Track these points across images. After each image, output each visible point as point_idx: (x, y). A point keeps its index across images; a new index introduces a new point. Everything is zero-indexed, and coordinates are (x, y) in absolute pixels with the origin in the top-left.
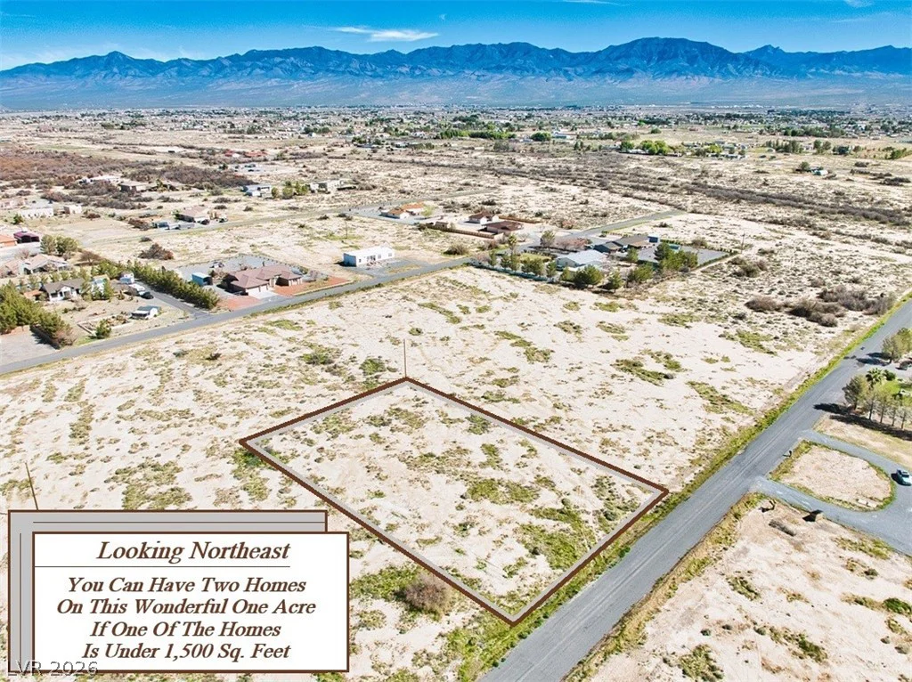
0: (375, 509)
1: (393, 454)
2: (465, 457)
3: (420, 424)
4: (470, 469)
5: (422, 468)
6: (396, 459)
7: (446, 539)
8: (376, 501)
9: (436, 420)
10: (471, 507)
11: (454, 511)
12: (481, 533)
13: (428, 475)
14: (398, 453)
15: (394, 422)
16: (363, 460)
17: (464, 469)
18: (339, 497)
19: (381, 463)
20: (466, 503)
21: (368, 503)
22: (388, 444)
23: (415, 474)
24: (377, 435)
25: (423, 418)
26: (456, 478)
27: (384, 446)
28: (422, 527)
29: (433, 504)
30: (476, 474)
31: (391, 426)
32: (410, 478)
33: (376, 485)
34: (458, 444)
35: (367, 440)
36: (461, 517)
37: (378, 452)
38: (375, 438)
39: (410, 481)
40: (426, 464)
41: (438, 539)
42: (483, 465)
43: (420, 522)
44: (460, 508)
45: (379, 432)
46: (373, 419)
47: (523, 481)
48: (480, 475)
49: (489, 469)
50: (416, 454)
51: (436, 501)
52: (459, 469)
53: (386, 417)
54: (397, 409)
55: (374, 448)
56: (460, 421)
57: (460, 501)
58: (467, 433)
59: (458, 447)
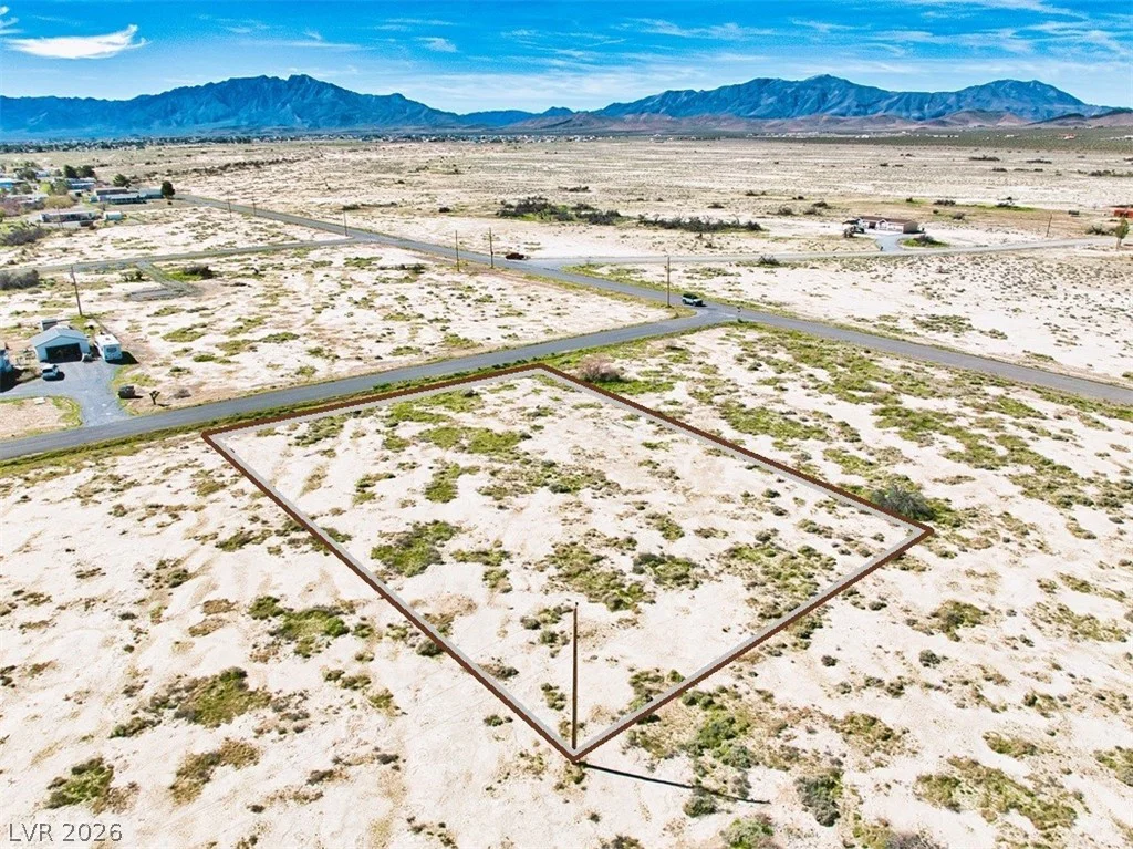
0: (656, 433)
1: (629, 495)
2: (496, 481)
3: (562, 555)
4: (497, 466)
5: (579, 472)
6: (624, 487)
7: (568, 408)
8: (655, 440)
9: (518, 561)
10: (521, 426)
11: (546, 426)
12: (525, 409)
13: (572, 463)
14: (620, 496)
15: (625, 563)
16: (687, 490)
17: (508, 467)
19: (653, 482)
20: (527, 430)
21: (667, 438)
22: (641, 513)
23: (593, 465)
24: (667, 536)
25: (552, 571)
26: (528, 457)
27: (649, 510)
28: (592, 416)
29: (573, 433)
30: (491, 460)
31: (636, 554)
32: (602, 461)
33: (657, 456)
34: (496, 503)
35: (688, 526)
36: (540, 421)
37: (660, 500)
38: (670, 530)
39: (602, 457)
40: (571, 477)
41: (576, 408)
42: (473, 470)
43: (595, 420)
44: (536, 428)
45: (664, 542)
46: (680, 579)
48: (487, 458)
49: (463, 465)
50: (585, 494)
51: (568, 435)
52: (517, 468)
53: (647, 580)
54: (618, 605)
55: (671, 509)
56: (463, 558)
57: (535, 435)
58: (465, 526)
59: (500, 499)
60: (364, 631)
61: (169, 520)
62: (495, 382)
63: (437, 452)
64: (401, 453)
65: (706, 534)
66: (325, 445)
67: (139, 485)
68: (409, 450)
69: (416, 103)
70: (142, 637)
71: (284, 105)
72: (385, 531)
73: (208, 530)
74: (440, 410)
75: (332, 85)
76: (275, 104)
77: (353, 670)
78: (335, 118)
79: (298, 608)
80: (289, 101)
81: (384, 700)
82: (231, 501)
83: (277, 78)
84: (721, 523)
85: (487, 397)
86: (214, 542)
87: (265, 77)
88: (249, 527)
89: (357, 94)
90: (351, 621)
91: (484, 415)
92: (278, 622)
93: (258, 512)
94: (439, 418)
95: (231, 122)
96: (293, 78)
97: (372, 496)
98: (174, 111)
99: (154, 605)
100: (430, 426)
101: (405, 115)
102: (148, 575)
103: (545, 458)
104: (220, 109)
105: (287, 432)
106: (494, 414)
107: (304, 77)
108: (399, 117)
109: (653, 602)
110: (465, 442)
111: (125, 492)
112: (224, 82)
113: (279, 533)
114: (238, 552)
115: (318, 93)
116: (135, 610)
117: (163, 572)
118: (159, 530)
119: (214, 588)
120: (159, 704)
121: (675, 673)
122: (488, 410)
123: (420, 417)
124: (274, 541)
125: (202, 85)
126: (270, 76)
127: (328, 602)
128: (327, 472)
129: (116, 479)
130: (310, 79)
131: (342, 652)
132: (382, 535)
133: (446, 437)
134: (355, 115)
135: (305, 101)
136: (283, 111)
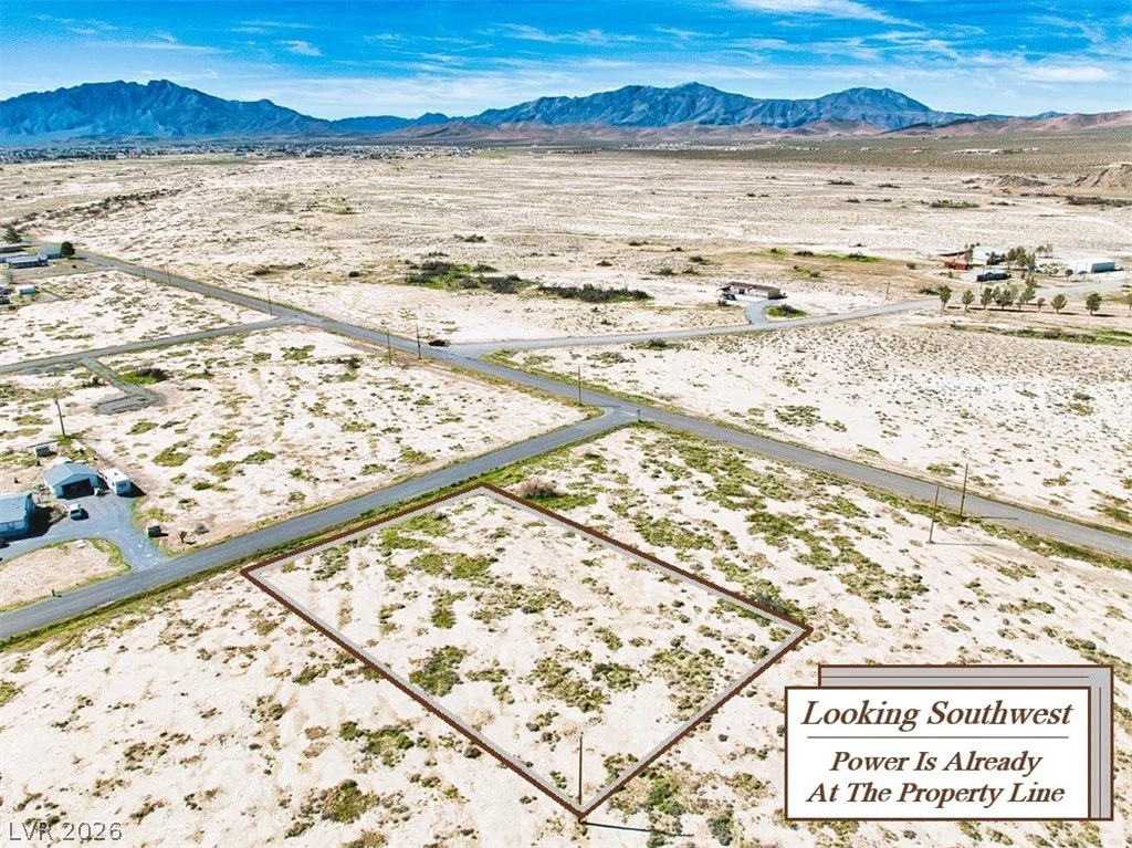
0: (590, 550)
1: (580, 612)
2: (482, 606)
3: (543, 669)
4: (479, 590)
5: (540, 593)
6: (576, 604)
7: (519, 527)
8: (590, 557)
9: (514, 677)
10: (489, 551)
11: (508, 548)
12: (486, 530)
13: (534, 584)
14: (573, 613)
15: (586, 672)
16: (619, 604)
17: (487, 591)
18: (632, 561)
19: (594, 599)
20: (494, 554)
21: (598, 554)
22: (590, 628)
23: (549, 584)
24: (611, 647)
25: (538, 683)
26: (499, 580)
27: (597, 625)
28: (540, 535)
29: (528, 554)
30: (473, 585)
31: (592, 664)
32: (554, 580)
33: (594, 573)
34: (487, 627)
35: (625, 637)
36: (501, 543)
37: (603, 616)
38: (613, 642)
39: (554, 576)
40: (535, 598)
41: (526, 527)
42: (462, 596)
43: (542, 539)
44: (500, 550)
45: (609, 652)
46: (625, 682)
47: (419, 577)
48: (469, 584)
49: (454, 591)
50: (548, 613)
51: (525, 556)
52: (494, 591)
53: (602, 684)
54: (587, 708)
55: (610, 622)
56: (474, 677)
57: (499, 557)
58: (469, 650)
59: (488, 622)
60: (423, 742)
61: (248, 660)
62: (455, 503)
63: (430, 580)
64: (403, 582)
65: (637, 643)
66: (340, 577)
67: (207, 628)
68: (408, 578)
69: (286, 109)
70: (272, 762)
71: (144, 112)
72: (413, 658)
73: (281, 667)
74: (418, 535)
75: (196, 92)
76: (134, 110)
77: (427, 773)
78: (201, 124)
79: (373, 731)
80: (150, 107)
81: (452, 793)
82: (288, 639)
83: (135, 83)
84: (647, 633)
85: (453, 519)
86: (290, 678)
87: (121, 82)
88: (312, 662)
89: (223, 100)
90: (413, 736)
91: (457, 539)
92: (363, 741)
93: (313, 648)
94: (421, 545)
95: (87, 129)
96: (152, 83)
97: (393, 627)
98: (23, 118)
99: (269, 736)
100: (417, 553)
101: (276, 122)
102: (253, 711)
103: (513, 581)
104: (75, 116)
105: (306, 567)
106: (463, 537)
107: (164, 82)
108: (268, 124)
109: (609, 703)
110: (449, 568)
111: (201, 635)
112: (76, 87)
113: (337, 666)
114: (311, 685)
115: (181, 99)
116: (257, 741)
117: (263, 708)
118: (244, 670)
119: (307, 718)
120: (308, 811)
121: (630, 755)
122: (458, 533)
123: (409, 544)
124: (334, 673)
125: (53, 90)
126: (127, 81)
127: (393, 723)
128: (352, 606)
129: (187, 624)
130: (171, 84)
131: (414, 759)
132: (412, 662)
133: (432, 564)
134: (222, 122)
135: (168, 107)
136: (143, 118)
